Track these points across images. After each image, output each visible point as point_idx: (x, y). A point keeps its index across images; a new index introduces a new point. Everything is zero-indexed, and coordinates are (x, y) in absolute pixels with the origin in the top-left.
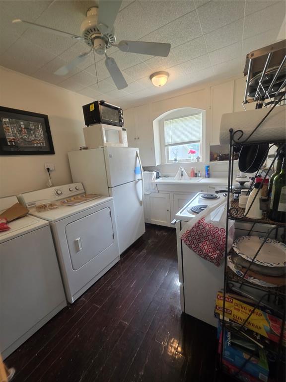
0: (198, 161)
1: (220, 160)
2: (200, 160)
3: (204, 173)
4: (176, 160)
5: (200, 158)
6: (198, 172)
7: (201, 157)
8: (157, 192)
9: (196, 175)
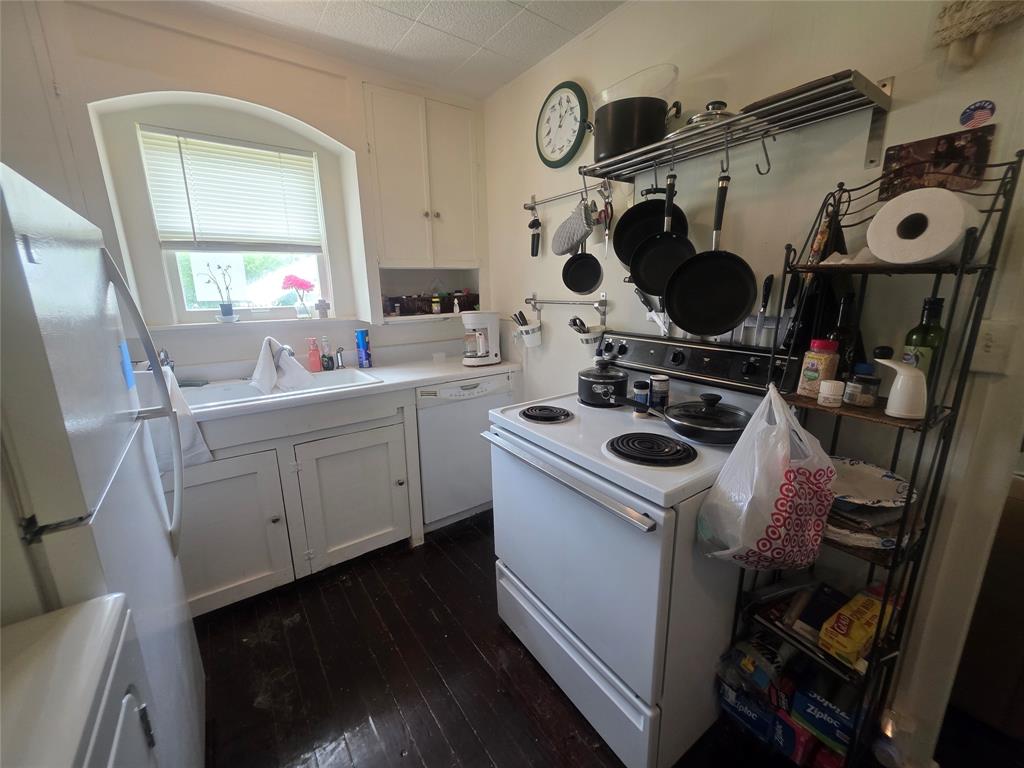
0: (324, 314)
1: (403, 313)
2: (331, 313)
3: (351, 353)
4: (227, 310)
5: (328, 307)
6: (333, 353)
7: (331, 301)
8: (209, 456)
9: (328, 364)
